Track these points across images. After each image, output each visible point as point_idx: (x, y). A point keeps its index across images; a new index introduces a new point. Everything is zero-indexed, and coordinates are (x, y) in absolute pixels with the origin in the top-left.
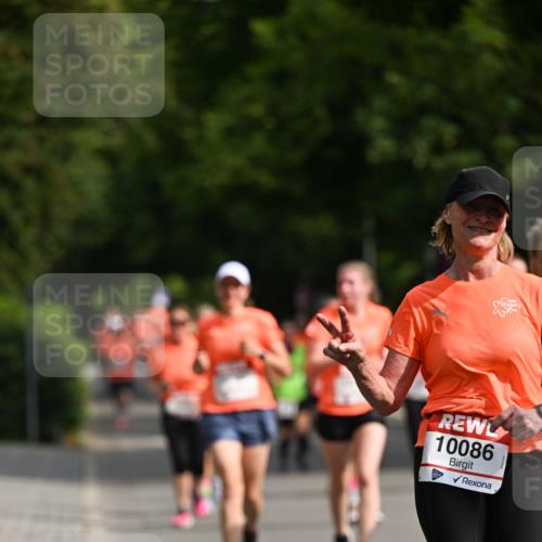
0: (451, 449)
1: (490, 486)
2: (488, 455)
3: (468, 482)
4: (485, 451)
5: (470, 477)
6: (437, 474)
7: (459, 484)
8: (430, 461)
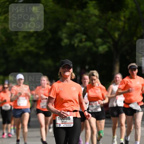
0: (61, 119)
1: (71, 125)
2: (69, 119)
3: (67, 125)
4: (68, 118)
5: (67, 124)
6: (60, 125)
7: (65, 126)
8: (58, 123)
